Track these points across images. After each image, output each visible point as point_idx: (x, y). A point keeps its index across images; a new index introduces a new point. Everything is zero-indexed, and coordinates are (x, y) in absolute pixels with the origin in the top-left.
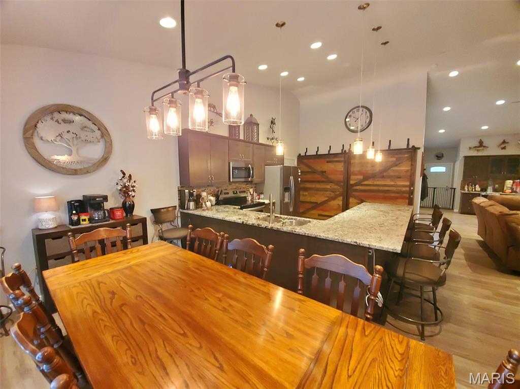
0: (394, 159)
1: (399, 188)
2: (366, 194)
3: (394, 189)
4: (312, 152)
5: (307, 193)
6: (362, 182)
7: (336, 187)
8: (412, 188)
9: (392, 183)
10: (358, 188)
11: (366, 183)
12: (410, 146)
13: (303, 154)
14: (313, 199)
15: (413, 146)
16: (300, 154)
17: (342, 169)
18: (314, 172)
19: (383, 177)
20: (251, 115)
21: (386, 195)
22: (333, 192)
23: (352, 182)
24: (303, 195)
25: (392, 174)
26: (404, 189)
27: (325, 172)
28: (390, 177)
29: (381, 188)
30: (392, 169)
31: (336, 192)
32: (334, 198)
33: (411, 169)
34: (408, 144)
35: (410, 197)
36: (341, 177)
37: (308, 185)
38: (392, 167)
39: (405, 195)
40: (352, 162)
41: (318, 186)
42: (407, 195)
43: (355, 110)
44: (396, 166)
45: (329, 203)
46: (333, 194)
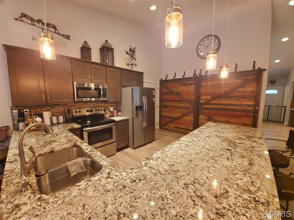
0: (240, 81)
1: (244, 107)
2: (214, 112)
3: (240, 108)
4: (171, 77)
5: (166, 110)
6: (210, 102)
7: (188, 105)
8: (257, 108)
9: (238, 103)
10: (206, 106)
11: (213, 102)
12: (256, 68)
13: (164, 79)
14: (171, 115)
15: (259, 68)
16: (162, 79)
17: (194, 91)
18: (172, 93)
19: (229, 97)
20: (106, 41)
21: (231, 113)
22: (186, 109)
23: (202, 102)
24: (164, 111)
25: (238, 94)
26: (249, 108)
27: (180, 93)
28: (235, 97)
29: (227, 107)
30: (238, 90)
31: (188, 109)
32: (187, 115)
33: (257, 90)
34: (254, 66)
35: (254, 115)
36: (192, 97)
37: (168, 104)
38: (238, 88)
39: (249, 114)
40: (202, 84)
41: (175, 104)
42: (252, 114)
43: (205, 39)
44: (242, 87)
45: (183, 118)
46: (186, 111)
